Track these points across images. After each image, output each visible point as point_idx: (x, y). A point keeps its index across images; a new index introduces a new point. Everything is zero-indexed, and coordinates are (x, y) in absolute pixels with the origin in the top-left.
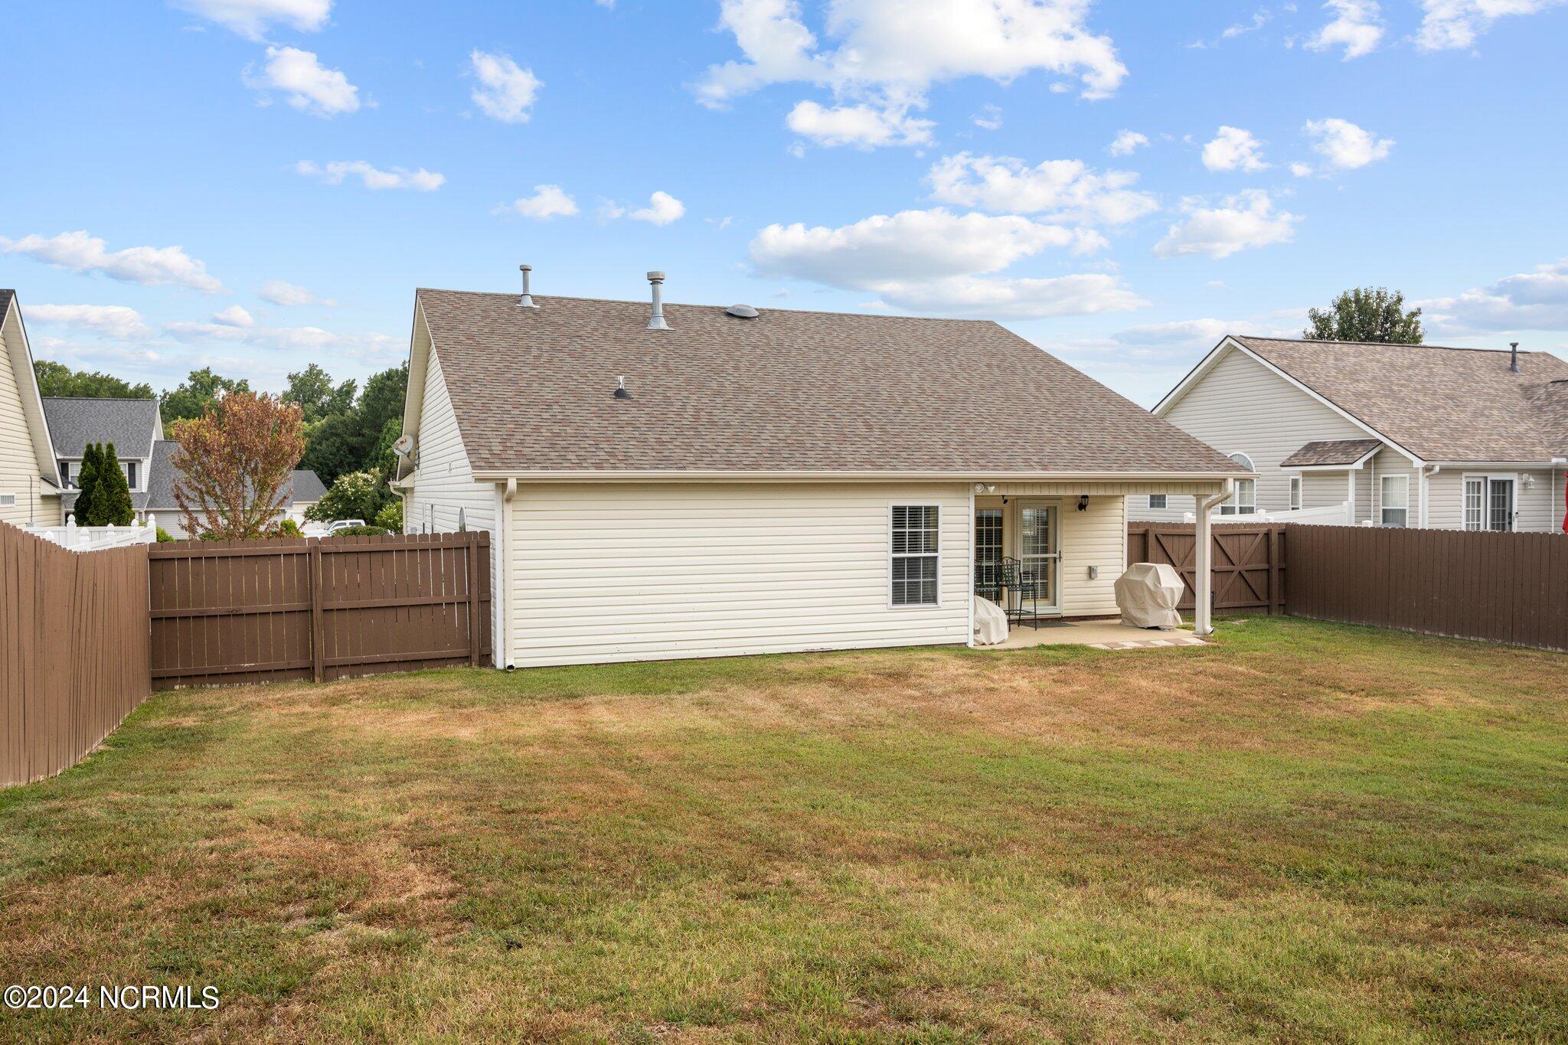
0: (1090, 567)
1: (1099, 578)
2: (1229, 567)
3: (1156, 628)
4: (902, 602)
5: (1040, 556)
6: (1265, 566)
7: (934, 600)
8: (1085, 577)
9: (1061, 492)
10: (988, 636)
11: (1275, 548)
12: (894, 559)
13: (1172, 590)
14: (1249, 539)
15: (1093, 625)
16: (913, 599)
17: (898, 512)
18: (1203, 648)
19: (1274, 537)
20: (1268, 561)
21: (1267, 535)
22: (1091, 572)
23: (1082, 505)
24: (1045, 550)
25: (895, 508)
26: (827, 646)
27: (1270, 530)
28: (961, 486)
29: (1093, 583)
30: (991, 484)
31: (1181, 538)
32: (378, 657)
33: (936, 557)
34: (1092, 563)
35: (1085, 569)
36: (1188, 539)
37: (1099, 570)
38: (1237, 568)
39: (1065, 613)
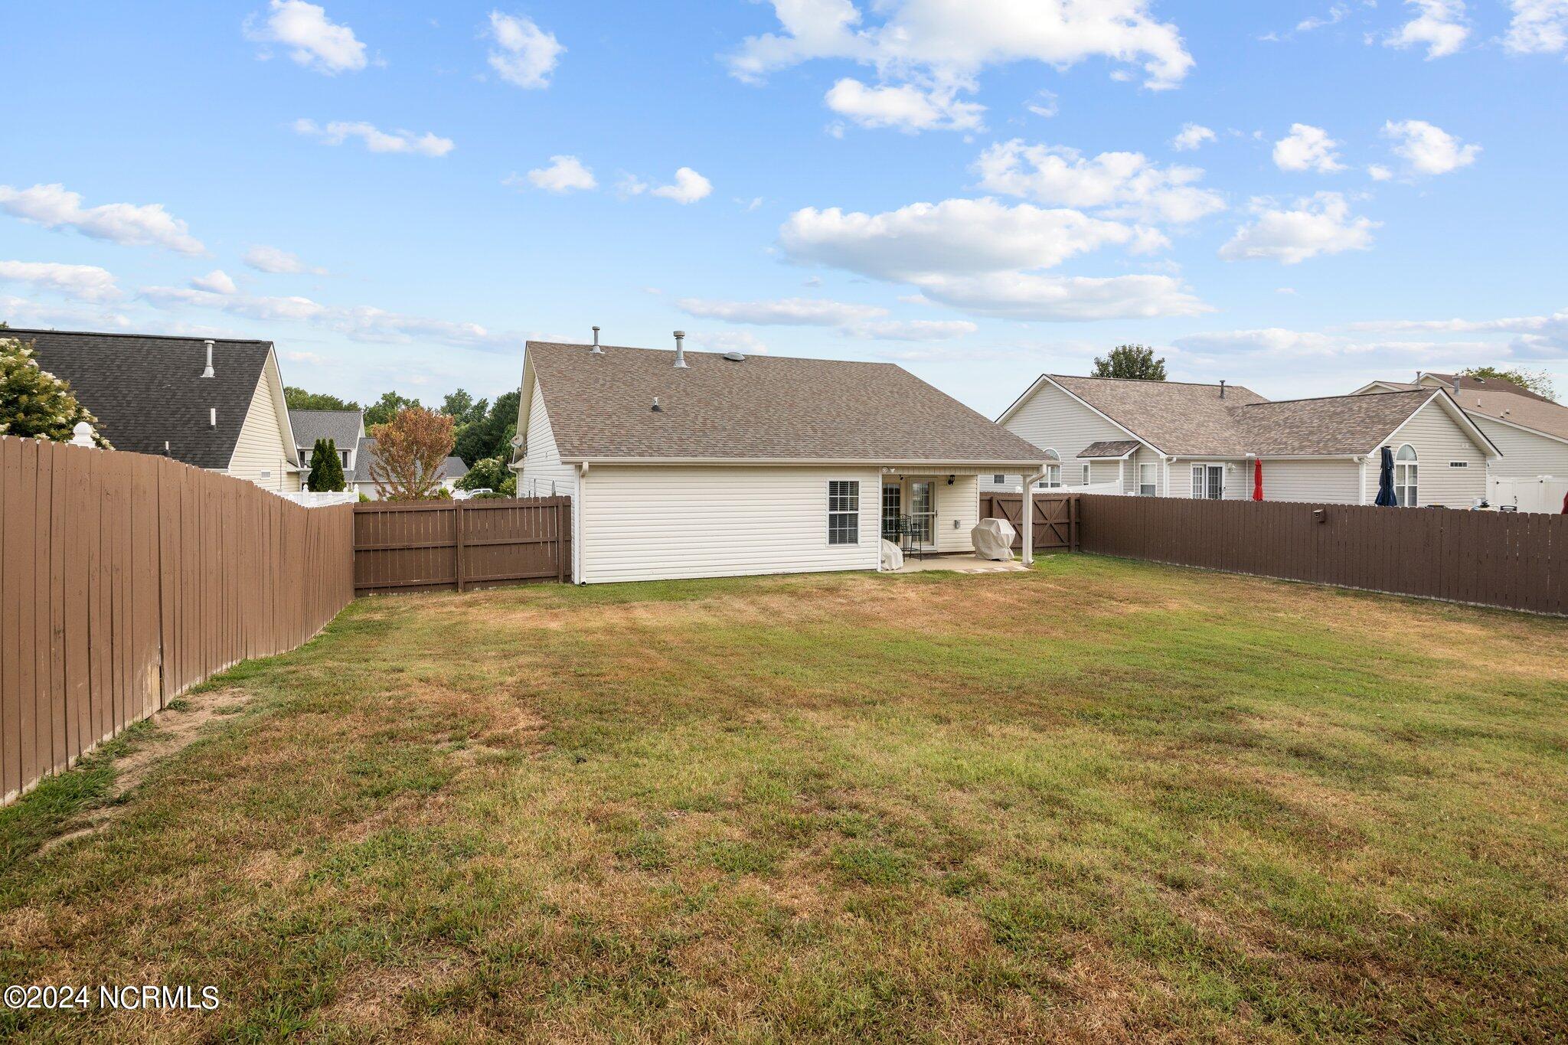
0: (956, 521)
1: (961, 528)
2: (1046, 522)
3: (998, 560)
4: (835, 542)
5: (924, 513)
6: (1067, 521)
7: (856, 541)
8: (953, 527)
9: (937, 473)
10: (890, 565)
11: (1073, 510)
12: (830, 515)
13: (1008, 535)
14: (1057, 503)
15: (957, 557)
16: (843, 541)
17: (833, 485)
18: (1027, 573)
19: (1073, 502)
20: (1069, 518)
21: (1068, 501)
22: (956, 524)
23: (951, 481)
24: (927, 510)
25: (831, 482)
26: (787, 571)
27: (1070, 498)
28: (874, 468)
29: (957, 531)
30: (892, 467)
31: (1013, 503)
32: (499, 576)
33: (857, 514)
34: (957, 518)
35: (952, 522)
36: (1018, 503)
37: (961, 523)
38: (1049, 522)
39: (940, 551)
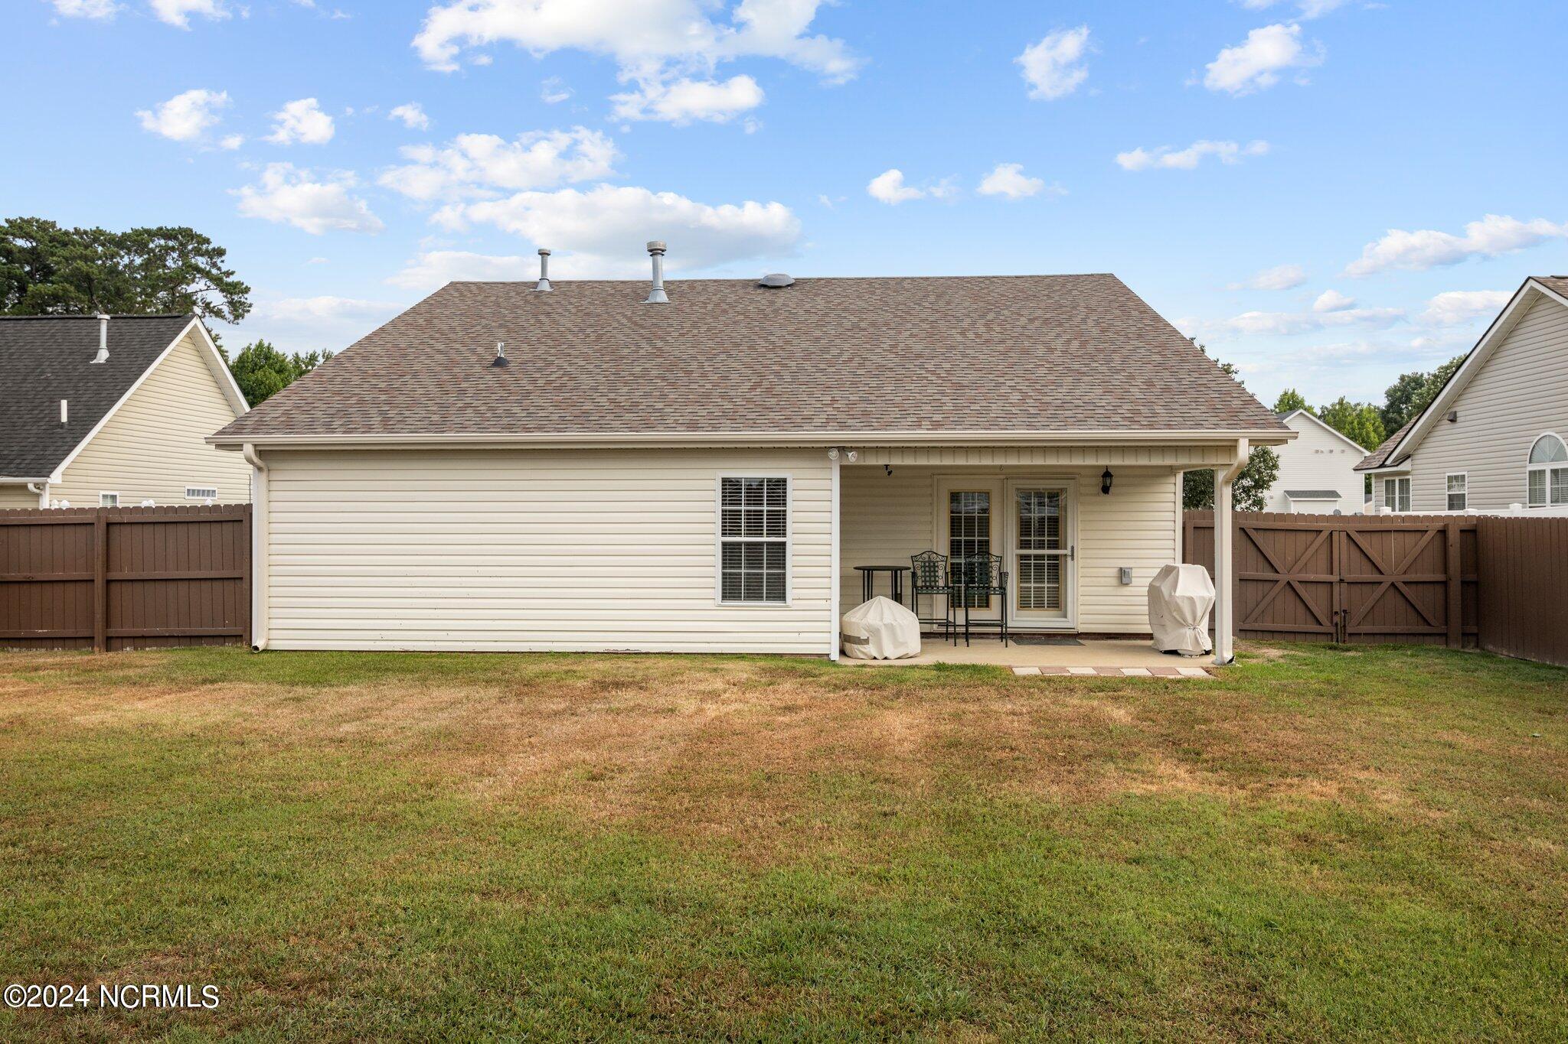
0: (1121, 569)
1: (1133, 584)
3: (1174, 653)
4: (738, 597)
5: (1046, 552)
6: (1440, 577)
7: (782, 597)
8: (1115, 581)
10: (880, 648)
11: (1454, 552)
12: (724, 544)
14: (1410, 539)
15: (1116, 646)
16: (754, 594)
19: (1454, 537)
20: (1446, 570)
21: (1443, 532)
22: (1123, 576)
23: (1106, 482)
24: (1055, 545)
25: (725, 481)
26: (634, 647)
27: (1446, 526)
28: (814, 452)
29: (1126, 590)
30: (852, 449)
31: (1289, 534)
33: (784, 544)
34: (1124, 564)
35: (1114, 572)
37: (1134, 573)
38: (1388, 579)
39: (1082, 629)
